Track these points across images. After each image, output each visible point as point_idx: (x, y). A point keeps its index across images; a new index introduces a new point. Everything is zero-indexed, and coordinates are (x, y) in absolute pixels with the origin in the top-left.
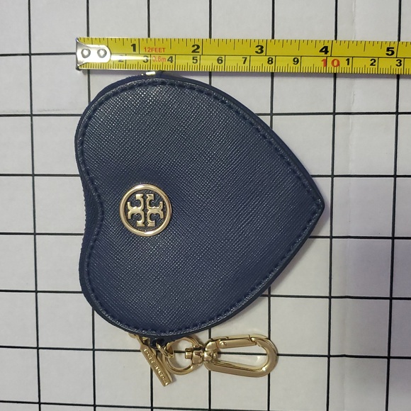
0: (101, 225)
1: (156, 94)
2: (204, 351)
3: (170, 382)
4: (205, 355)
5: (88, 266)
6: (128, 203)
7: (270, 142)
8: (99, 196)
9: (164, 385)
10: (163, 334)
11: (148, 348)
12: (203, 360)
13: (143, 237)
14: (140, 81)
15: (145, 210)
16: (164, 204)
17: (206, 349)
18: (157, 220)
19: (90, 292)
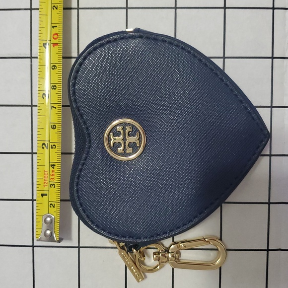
0: (88, 152)
1: (134, 46)
2: (169, 252)
3: (143, 279)
4: (170, 256)
5: (77, 185)
6: (111, 133)
7: (227, 85)
8: (87, 128)
9: (139, 281)
10: (138, 241)
11: (124, 251)
12: (168, 260)
13: (122, 161)
14: (122, 36)
15: (124, 139)
16: (140, 135)
17: (170, 251)
18: (134, 147)
19: (79, 206)
